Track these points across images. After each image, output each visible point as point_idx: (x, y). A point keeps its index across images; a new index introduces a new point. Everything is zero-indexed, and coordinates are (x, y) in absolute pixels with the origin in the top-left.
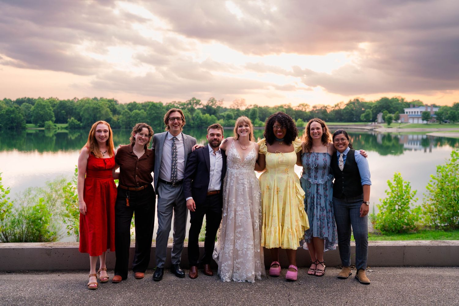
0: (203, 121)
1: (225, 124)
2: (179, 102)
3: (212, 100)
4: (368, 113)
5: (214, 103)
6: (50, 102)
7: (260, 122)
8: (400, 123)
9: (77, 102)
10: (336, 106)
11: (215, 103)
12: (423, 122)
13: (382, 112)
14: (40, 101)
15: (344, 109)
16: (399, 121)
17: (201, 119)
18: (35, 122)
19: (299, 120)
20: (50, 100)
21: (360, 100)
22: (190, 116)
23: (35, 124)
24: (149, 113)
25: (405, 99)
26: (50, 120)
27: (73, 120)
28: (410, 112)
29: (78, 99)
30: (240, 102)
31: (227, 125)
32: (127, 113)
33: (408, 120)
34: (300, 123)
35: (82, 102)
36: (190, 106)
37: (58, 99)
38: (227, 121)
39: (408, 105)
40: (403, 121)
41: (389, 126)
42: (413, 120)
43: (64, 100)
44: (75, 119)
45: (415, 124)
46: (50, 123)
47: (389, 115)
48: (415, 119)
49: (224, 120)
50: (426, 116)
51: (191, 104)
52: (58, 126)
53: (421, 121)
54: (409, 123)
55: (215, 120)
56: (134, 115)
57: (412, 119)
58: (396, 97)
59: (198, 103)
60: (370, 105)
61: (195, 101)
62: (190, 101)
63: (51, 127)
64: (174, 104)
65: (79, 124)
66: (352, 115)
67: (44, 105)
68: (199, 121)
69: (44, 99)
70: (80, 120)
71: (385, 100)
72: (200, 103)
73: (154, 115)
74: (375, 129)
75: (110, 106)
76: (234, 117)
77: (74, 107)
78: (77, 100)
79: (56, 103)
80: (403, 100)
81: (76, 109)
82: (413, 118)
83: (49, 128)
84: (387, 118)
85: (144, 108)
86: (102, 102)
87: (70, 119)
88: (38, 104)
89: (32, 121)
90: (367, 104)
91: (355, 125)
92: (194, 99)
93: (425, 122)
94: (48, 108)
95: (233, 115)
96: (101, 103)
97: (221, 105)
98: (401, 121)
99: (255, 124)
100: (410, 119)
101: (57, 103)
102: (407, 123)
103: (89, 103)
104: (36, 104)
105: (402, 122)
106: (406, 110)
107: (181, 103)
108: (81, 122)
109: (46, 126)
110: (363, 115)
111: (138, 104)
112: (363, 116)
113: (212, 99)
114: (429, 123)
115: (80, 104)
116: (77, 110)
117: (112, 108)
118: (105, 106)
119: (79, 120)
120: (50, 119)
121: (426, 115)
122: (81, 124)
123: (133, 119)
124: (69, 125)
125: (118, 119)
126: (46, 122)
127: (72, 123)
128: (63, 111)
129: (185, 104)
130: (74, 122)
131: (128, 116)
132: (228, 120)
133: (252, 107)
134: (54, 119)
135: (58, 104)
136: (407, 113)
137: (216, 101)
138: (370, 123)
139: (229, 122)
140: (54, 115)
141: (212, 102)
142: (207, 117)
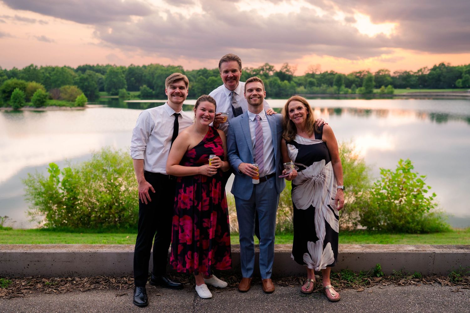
0: (282, 88)
1: (307, 92)
2: (251, 68)
5: (288, 69)
7: (346, 89)
10: (419, 71)
11: (290, 69)
15: (430, 74)
17: (279, 86)
18: (109, 90)
19: (390, 86)
21: (446, 64)
23: (108, 92)
26: (123, 88)
27: (145, 88)
31: (309, 92)
32: (202, 81)
34: (390, 90)
35: (152, 69)
36: (262, 72)
38: (309, 88)
44: (147, 87)
46: (124, 90)
49: (305, 87)
52: (131, 95)
55: (295, 87)
56: (210, 81)
59: (270, 69)
61: (268, 67)
62: (262, 67)
63: (125, 95)
64: (246, 70)
65: (151, 92)
67: (117, 73)
72: (274, 68)
76: (316, 84)
77: (143, 74)
81: (145, 76)
83: (122, 97)
85: (215, 74)
87: (142, 86)
88: (111, 71)
89: (105, 89)
90: (457, 69)
91: (453, 92)
92: (267, 64)
94: (120, 75)
95: (316, 82)
99: (341, 91)
107: (253, 69)
108: (154, 90)
109: (120, 94)
110: (460, 80)
113: (285, 65)
115: (149, 71)
116: (147, 78)
119: (151, 88)
122: (154, 92)
123: (210, 87)
124: (142, 93)
125: (193, 87)
126: (120, 90)
128: (133, 79)
129: (258, 70)
130: (146, 90)
131: (204, 83)
132: (311, 88)
134: (126, 87)
137: (290, 67)
140: (126, 83)
141: (286, 67)
142: (285, 84)
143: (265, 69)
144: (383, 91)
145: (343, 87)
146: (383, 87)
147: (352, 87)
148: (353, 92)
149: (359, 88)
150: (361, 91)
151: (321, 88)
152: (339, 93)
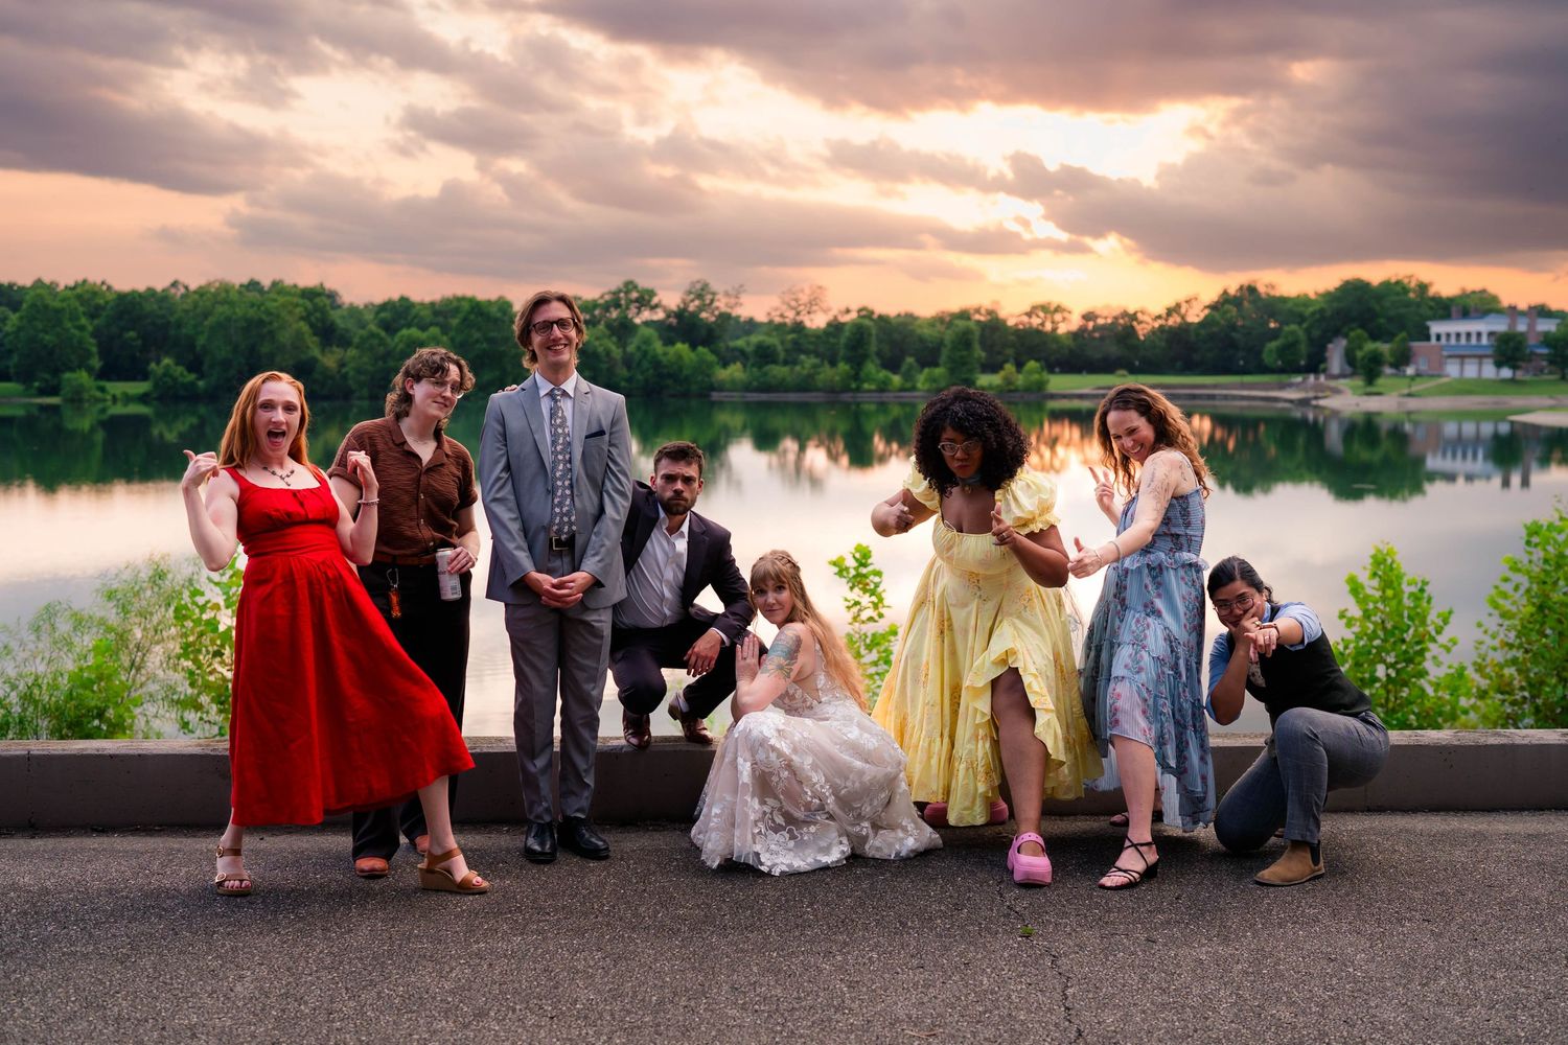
0: (665, 371)
1: (750, 383)
3: (701, 292)
4: (1290, 339)
5: (708, 302)
6: (79, 297)
7: (883, 374)
8: (1413, 378)
9: (183, 296)
10: (1170, 312)
11: (712, 301)
12: (1498, 373)
13: (1346, 336)
14: (40, 296)
15: (1203, 324)
16: (1410, 371)
17: (656, 363)
18: (25, 376)
19: (1032, 364)
20: (79, 290)
21: (1262, 289)
22: (617, 353)
23: (24, 382)
24: (459, 339)
25: (1431, 284)
26: (80, 367)
27: (168, 366)
28: (1448, 335)
29: (186, 288)
30: (804, 298)
31: (755, 384)
32: (375, 342)
33: (1441, 365)
34: (1036, 377)
35: (205, 298)
36: (614, 314)
37: (109, 288)
38: (755, 370)
39: (1446, 308)
40: (1423, 367)
41: (1370, 389)
42: (1462, 364)
43: (134, 292)
44: (177, 364)
45: (1469, 381)
46: (83, 377)
47: (1370, 346)
48: (1467, 360)
49: (745, 366)
50: (1509, 351)
51: (617, 305)
52: (112, 392)
53: (1489, 371)
54: (1447, 376)
55: (710, 365)
56: (401, 346)
57: (1458, 360)
58: (1400, 278)
59: (645, 300)
60: (1302, 309)
61: (634, 295)
62: (614, 293)
63: (86, 396)
65: (193, 384)
66: (1233, 344)
67: (58, 311)
68: (651, 371)
69: (57, 285)
70: (195, 366)
71: (1355, 290)
72: (655, 300)
73: (478, 346)
74: (1316, 398)
75: (309, 314)
76: (782, 355)
77: (172, 319)
78: (182, 290)
79: (102, 302)
80: (1423, 288)
81: (179, 325)
82: (1462, 357)
83: (77, 399)
84: (1363, 358)
85: (440, 319)
86: (281, 299)
87: (158, 362)
88: (33, 306)
89: (12, 371)
90: (1287, 304)
91: (1243, 386)
92: (630, 286)
93: (1506, 373)
94: (71, 320)
95: (780, 348)
96: (275, 300)
97: (731, 308)
98: (1417, 370)
99: (864, 381)
100: (1449, 360)
101: (107, 303)
102: (1439, 376)
103: (231, 304)
104: (25, 306)
105: (1418, 375)
106: (1436, 328)
108: (201, 376)
109: (66, 390)
110: (1273, 345)
111: (418, 307)
112: (1271, 351)
113: (698, 286)
114: (1520, 375)
115: (196, 306)
116: (184, 331)
117: (317, 319)
118: (290, 312)
119: (190, 369)
120: (82, 364)
121: (1511, 344)
122: (201, 383)
124: (156, 385)
125: (342, 364)
126: (67, 375)
127: (166, 379)
128: (132, 334)
129: (596, 305)
130: (171, 376)
131: (382, 349)
132: (760, 367)
133: (853, 315)
134: (96, 363)
135: (108, 307)
136: (1438, 337)
137: (714, 294)
138: (1299, 379)
139: (766, 374)
140: (94, 349)
141: (700, 296)
142: (679, 357)
143: (623, 302)
144: (1008, 381)
145: (871, 368)
146: (1009, 367)
147: (904, 368)
148: (908, 385)
149: (926, 370)
150: (933, 380)
151: (798, 368)
152: (858, 390)
